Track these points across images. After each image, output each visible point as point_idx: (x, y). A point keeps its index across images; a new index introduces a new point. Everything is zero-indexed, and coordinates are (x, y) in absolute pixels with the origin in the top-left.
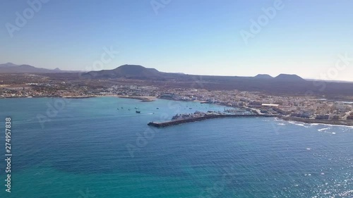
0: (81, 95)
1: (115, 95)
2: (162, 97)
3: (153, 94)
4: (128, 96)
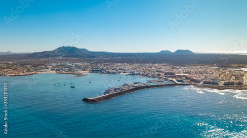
0: (24, 72)
1: (54, 72)
2: (93, 71)
3: (85, 69)
4: (64, 72)
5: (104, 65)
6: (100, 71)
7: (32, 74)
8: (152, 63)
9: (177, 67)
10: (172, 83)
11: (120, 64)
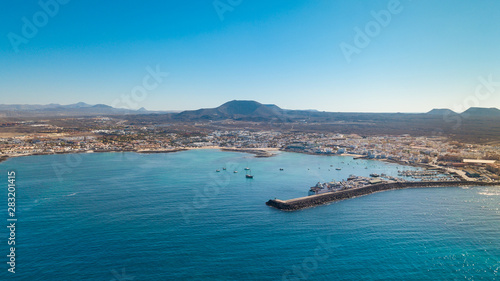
0: (165, 147)
1: (217, 147)
2: (288, 149)
3: (272, 145)
4: (234, 148)
5: (310, 137)
6: (300, 149)
7: (180, 150)
8: (411, 135)
9: (468, 145)
10: (454, 180)
11: (342, 136)
